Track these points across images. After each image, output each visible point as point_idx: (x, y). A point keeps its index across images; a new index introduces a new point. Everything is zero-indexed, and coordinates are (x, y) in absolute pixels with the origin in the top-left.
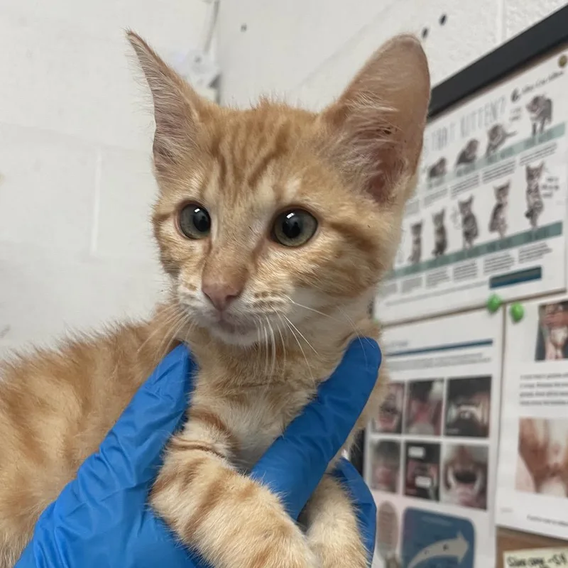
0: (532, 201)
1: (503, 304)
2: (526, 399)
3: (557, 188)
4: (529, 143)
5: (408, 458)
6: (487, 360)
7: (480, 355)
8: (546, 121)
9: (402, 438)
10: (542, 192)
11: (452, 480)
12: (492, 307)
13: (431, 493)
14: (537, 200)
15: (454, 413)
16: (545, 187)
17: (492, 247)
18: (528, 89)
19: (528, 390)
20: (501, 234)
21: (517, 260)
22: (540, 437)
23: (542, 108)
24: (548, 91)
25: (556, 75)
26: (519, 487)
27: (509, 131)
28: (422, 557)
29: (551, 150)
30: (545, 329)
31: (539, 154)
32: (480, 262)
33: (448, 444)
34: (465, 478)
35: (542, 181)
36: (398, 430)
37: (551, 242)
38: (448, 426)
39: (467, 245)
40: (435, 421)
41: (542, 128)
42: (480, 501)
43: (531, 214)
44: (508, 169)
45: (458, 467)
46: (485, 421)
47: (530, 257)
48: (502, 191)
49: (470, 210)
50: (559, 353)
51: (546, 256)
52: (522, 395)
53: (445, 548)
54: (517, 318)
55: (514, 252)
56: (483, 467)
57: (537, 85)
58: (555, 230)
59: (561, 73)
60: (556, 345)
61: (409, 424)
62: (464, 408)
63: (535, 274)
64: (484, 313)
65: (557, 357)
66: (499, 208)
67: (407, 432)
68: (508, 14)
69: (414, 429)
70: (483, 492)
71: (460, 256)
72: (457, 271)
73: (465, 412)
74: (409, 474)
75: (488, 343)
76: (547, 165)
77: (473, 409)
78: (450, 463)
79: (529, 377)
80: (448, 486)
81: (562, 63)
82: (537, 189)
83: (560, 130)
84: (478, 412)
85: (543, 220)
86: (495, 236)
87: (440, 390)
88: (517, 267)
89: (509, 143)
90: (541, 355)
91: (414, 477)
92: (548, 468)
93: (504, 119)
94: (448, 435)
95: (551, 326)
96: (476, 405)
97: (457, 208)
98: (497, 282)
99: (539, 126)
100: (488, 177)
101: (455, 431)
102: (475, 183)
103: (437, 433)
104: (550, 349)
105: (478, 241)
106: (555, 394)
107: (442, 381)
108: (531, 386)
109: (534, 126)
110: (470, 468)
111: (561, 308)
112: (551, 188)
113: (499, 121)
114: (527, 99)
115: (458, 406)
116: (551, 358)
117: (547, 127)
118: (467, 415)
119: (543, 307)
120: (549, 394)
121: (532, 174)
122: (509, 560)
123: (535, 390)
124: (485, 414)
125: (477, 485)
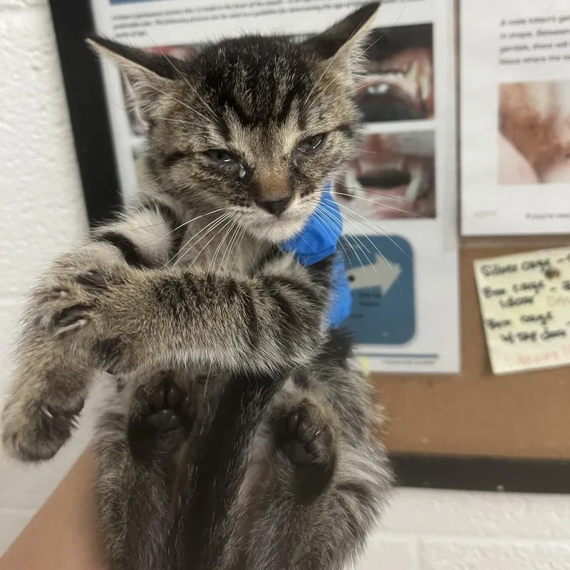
2: (510, 55)
11: (354, 186)
26: (505, 179)
34: (386, 181)
45: (368, 168)
46: (425, 95)
52: (504, 49)
53: (352, 278)
79: (518, 22)
80: (347, 196)
84: (408, 84)
92: (558, 148)
96: (403, 72)
108: (525, 35)
110: (397, 166)
118: (383, 89)
122: (484, 268)
123: (529, 42)
124: (425, 82)
125: (413, 189)
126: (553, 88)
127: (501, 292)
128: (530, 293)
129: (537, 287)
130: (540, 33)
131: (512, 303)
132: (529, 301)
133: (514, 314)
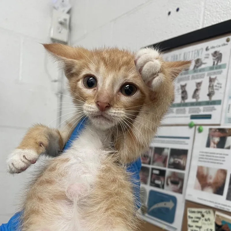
0: (210, 90)
1: (195, 125)
2: (201, 159)
3: (221, 87)
4: (211, 68)
5: (152, 174)
6: (187, 144)
7: (184, 142)
8: (219, 61)
9: (150, 167)
10: (215, 88)
11: (169, 183)
12: (191, 126)
13: (161, 186)
14: (212, 90)
15: (172, 160)
16: (216, 86)
17: (192, 104)
18: (213, 47)
19: (202, 157)
20: (197, 100)
21: (202, 110)
22: (205, 173)
23: (218, 56)
24: (221, 50)
25: (224, 45)
26: (195, 188)
27: (204, 62)
28: (155, 206)
29: (220, 73)
30: (211, 137)
31: (215, 73)
32: (187, 109)
33: (169, 171)
34: (174, 183)
35: (215, 83)
36: (149, 163)
37: (216, 107)
38: (169, 165)
39: (183, 102)
40: (164, 162)
41: (217, 64)
42: (180, 191)
43: (210, 95)
44: (202, 77)
45: (172, 179)
46: (184, 165)
47: (207, 110)
48: (199, 84)
49: (185, 88)
50: (215, 146)
51: (214, 111)
52: (200, 158)
53: (165, 204)
54: (200, 131)
55: (201, 108)
56: (182, 180)
57: (217, 47)
58: (218, 102)
59: (227, 44)
60: (214, 143)
61: (154, 162)
62: (176, 159)
63: (209, 117)
64: (187, 127)
65: (214, 147)
66: (197, 90)
67: (153, 164)
68: (206, 14)
69: (155, 164)
70: (181, 188)
71: (179, 105)
72: (177, 110)
73: (176, 161)
74: (153, 179)
75: (188, 138)
76: (218, 78)
77: (179, 160)
78: (169, 177)
79: (203, 152)
80: (168, 184)
81: (228, 41)
82: (213, 86)
83: (224, 66)
84: (182, 162)
85: (214, 98)
86: (194, 100)
87: (167, 152)
88: (202, 113)
89: (203, 66)
90: (208, 145)
91: (154, 180)
93: (202, 57)
94: (169, 167)
95: (213, 136)
96: (181, 159)
97: (180, 87)
98: (193, 117)
99: (216, 63)
100: (193, 78)
101: (172, 166)
102: (188, 79)
103: (165, 166)
104: (212, 144)
105: (187, 101)
106: (212, 159)
107: (168, 149)
108: (204, 155)
109: (214, 62)
110: (177, 180)
111: (218, 130)
112: (218, 87)
113: (200, 57)
114: (212, 51)
115: (174, 158)
116: (212, 147)
117: (219, 64)
118: (177, 162)
119: (210, 129)
120: (210, 159)
121: (211, 80)
122: (189, 211)
123: (204, 157)
124: (185, 162)
125: (179, 186)
126: (208, 169)
127: (192, 218)
128: (198, 220)
129: (199, 218)
130: (207, 156)
131: (194, 221)
132: (197, 222)
133: (194, 224)
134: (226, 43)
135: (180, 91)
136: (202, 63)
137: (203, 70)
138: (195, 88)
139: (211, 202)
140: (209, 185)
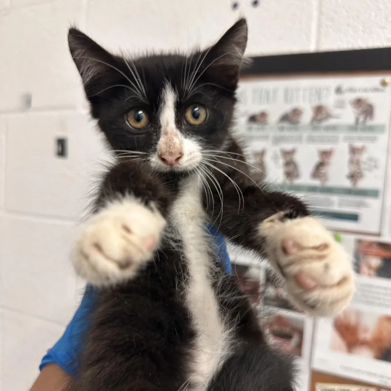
0: (353, 169)
3: (376, 167)
4: (354, 128)
8: (369, 118)
14: (358, 170)
15: (272, 291)
16: (366, 163)
17: (313, 189)
20: (323, 183)
21: (337, 204)
22: (352, 320)
23: (364, 108)
24: (372, 98)
26: (333, 348)
29: (373, 140)
30: (360, 255)
31: (360, 139)
34: (281, 335)
37: (369, 201)
38: (266, 299)
39: (288, 182)
41: (364, 122)
47: (348, 205)
48: (326, 155)
49: (292, 158)
50: (372, 272)
55: (335, 198)
56: (299, 331)
60: (370, 267)
63: (354, 218)
65: (369, 275)
66: (320, 165)
70: (299, 347)
76: (368, 149)
81: (384, 84)
82: (358, 163)
83: (380, 129)
85: (364, 184)
86: (316, 183)
87: (257, 274)
88: (336, 208)
89: (332, 122)
94: (267, 304)
97: (279, 154)
99: (361, 120)
100: (311, 140)
101: (274, 303)
102: (299, 139)
103: (255, 301)
104: (365, 269)
105: (298, 182)
107: (259, 268)
109: (357, 119)
110: (287, 330)
112: (370, 165)
113: (323, 103)
114: (350, 96)
115: (276, 288)
116: (365, 274)
117: (369, 123)
119: (359, 242)
121: (354, 151)
122: (320, 387)
125: (293, 342)
126: (358, 313)
134: (380, 87)
135: (281, 161)
136: (328, 116)
137: (334, 128)
138: (316, 159)
139: (370, 374)
140: (364, 343)
